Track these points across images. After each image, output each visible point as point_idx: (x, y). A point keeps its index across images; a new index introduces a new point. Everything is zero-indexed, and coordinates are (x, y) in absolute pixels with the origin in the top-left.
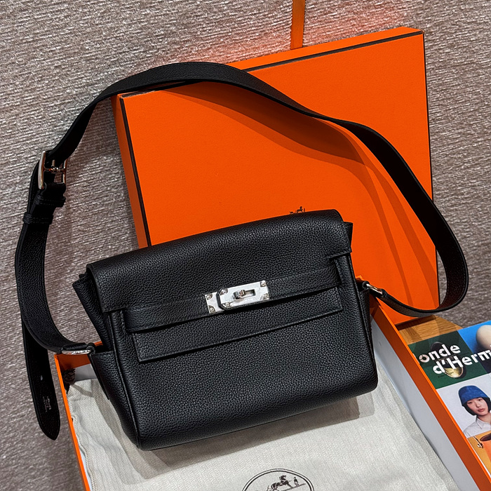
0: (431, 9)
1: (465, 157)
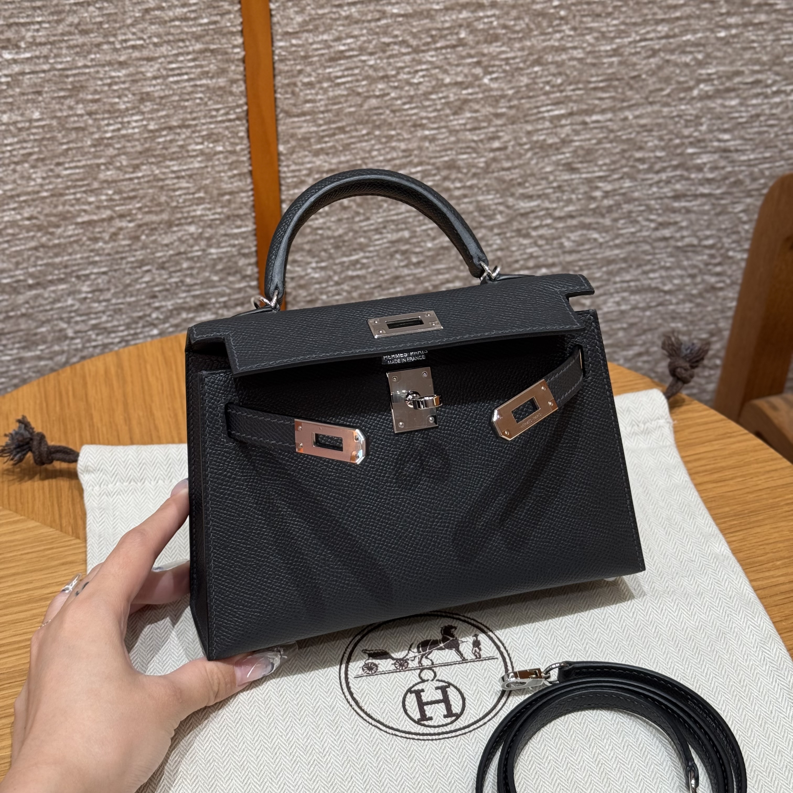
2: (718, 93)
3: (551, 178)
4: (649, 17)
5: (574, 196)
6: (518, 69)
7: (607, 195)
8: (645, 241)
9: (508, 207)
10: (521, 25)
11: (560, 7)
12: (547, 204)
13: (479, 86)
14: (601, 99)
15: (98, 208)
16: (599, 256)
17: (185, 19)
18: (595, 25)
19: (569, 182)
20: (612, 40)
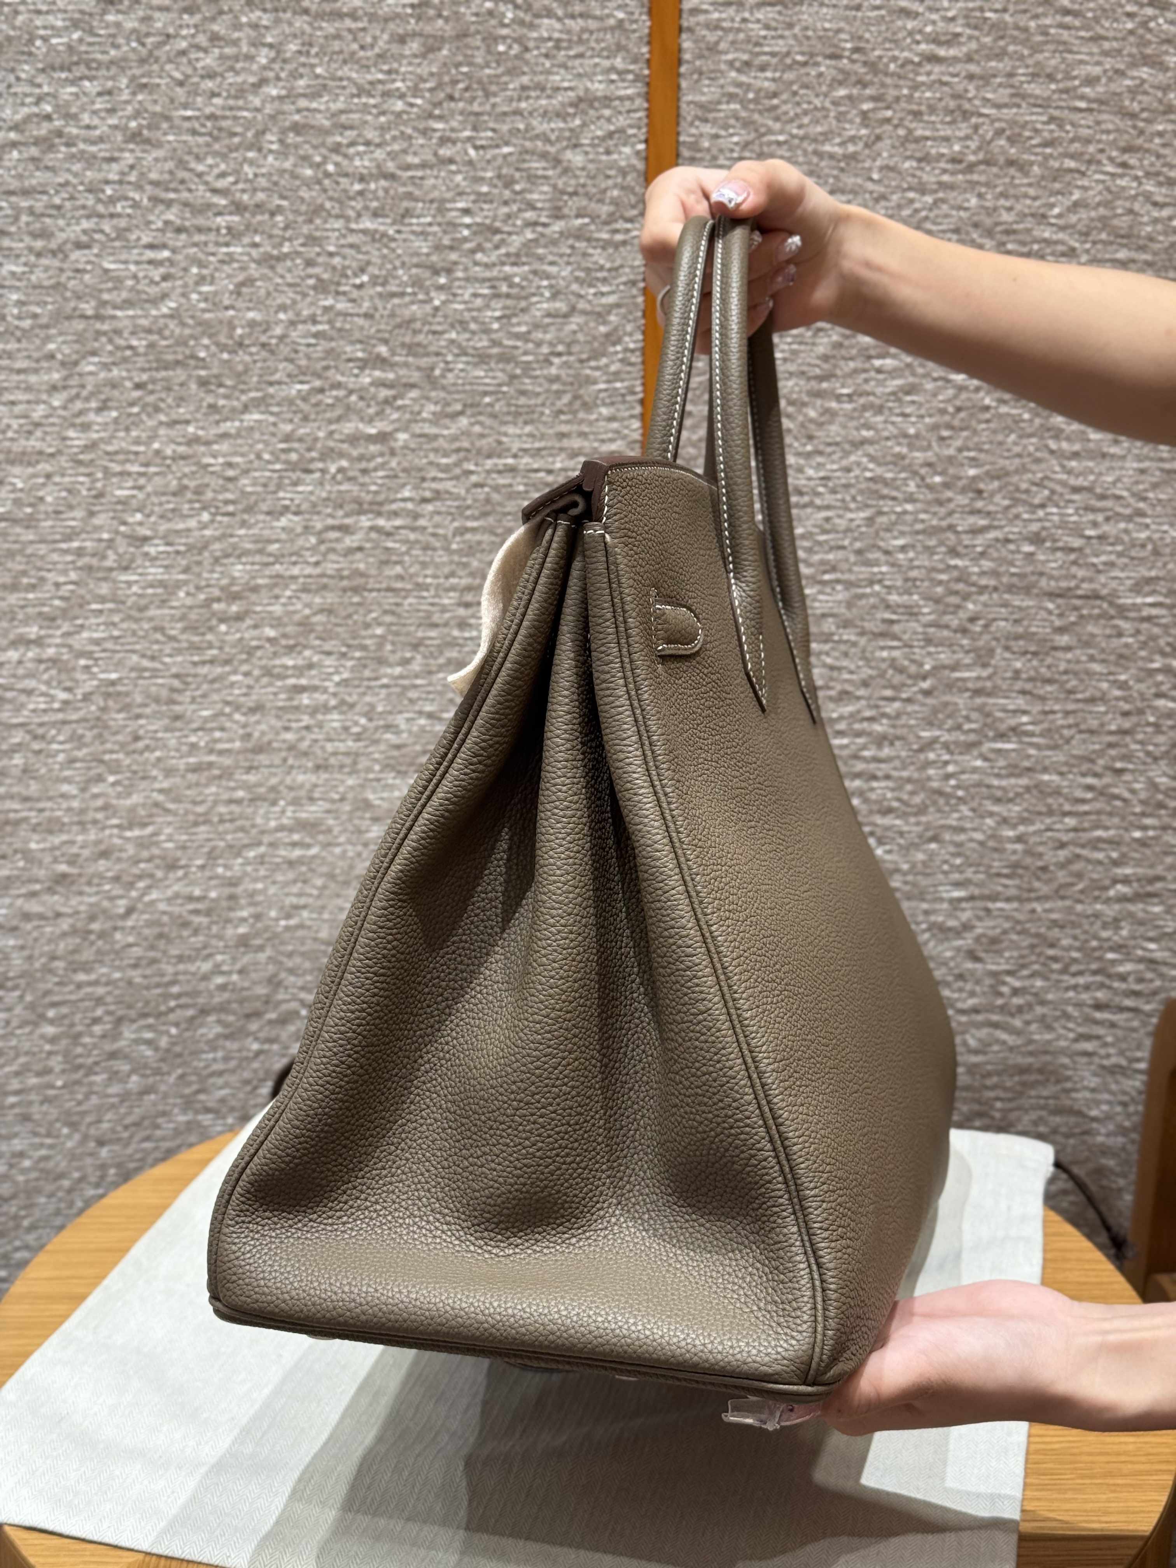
0: (975, 432)
1: (1116, 863)
2: (1138, 897)
4: (1055, 807)
5: (978, 989)
6: (913, 845)
7: (1015, 992)
8: (1063, 1052)
10: (917, 800)
11: (958, 787)
14: (1006, 886)
16: (1010, 1062)
18: (996, 809)
19: (972, 973)
20: (1014, 827)
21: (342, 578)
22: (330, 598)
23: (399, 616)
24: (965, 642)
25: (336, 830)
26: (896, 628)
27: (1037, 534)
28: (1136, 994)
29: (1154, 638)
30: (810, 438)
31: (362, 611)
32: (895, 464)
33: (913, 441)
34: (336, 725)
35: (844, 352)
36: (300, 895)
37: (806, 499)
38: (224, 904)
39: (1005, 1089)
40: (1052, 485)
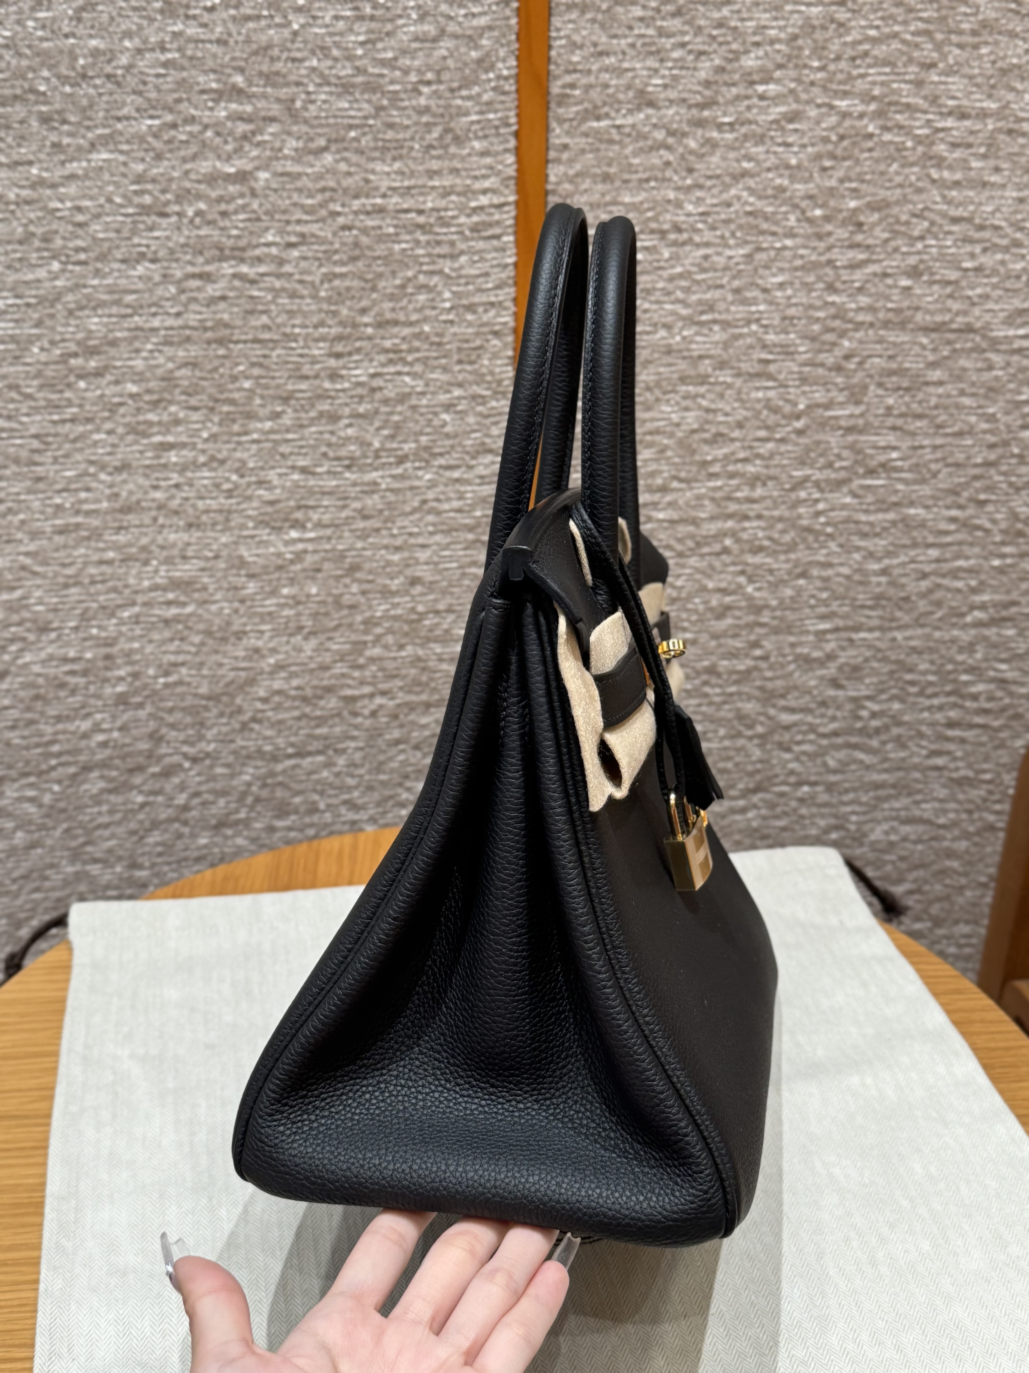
2: (993, 622)
3: (815, 692)
4: (919, 540)
5: (839, 714)
6: (782, 581)
7: (874, 715)
8: (916, 767)
9: (770, 718)
10: (787, 538)
11: (827, 524)
12: (810, 719)
13: (743, 594)
14: (869, 617)
15: (362, 683)
16: (866, 779)
17: (459, 511)
18: (862, 543)
19: (834, 699)
20: (880, 560)
21: (206, 329)
22: (194, 351)
23: (267, 368)
24: (839, 380)
25: (211, 588)
26: (772, 368)
27: (915, 267)
28: (986, 712)
29: (1022, 370)
30: (690, 171)
31: (228, 363)
32: (775, 197)
33: (794, 172)
34: (205, 482)
35: (726, 77)
36: (178, 652)
37: (685, 236)
38: (100, 664)
39: (860, 804)
40: (931, 215)
